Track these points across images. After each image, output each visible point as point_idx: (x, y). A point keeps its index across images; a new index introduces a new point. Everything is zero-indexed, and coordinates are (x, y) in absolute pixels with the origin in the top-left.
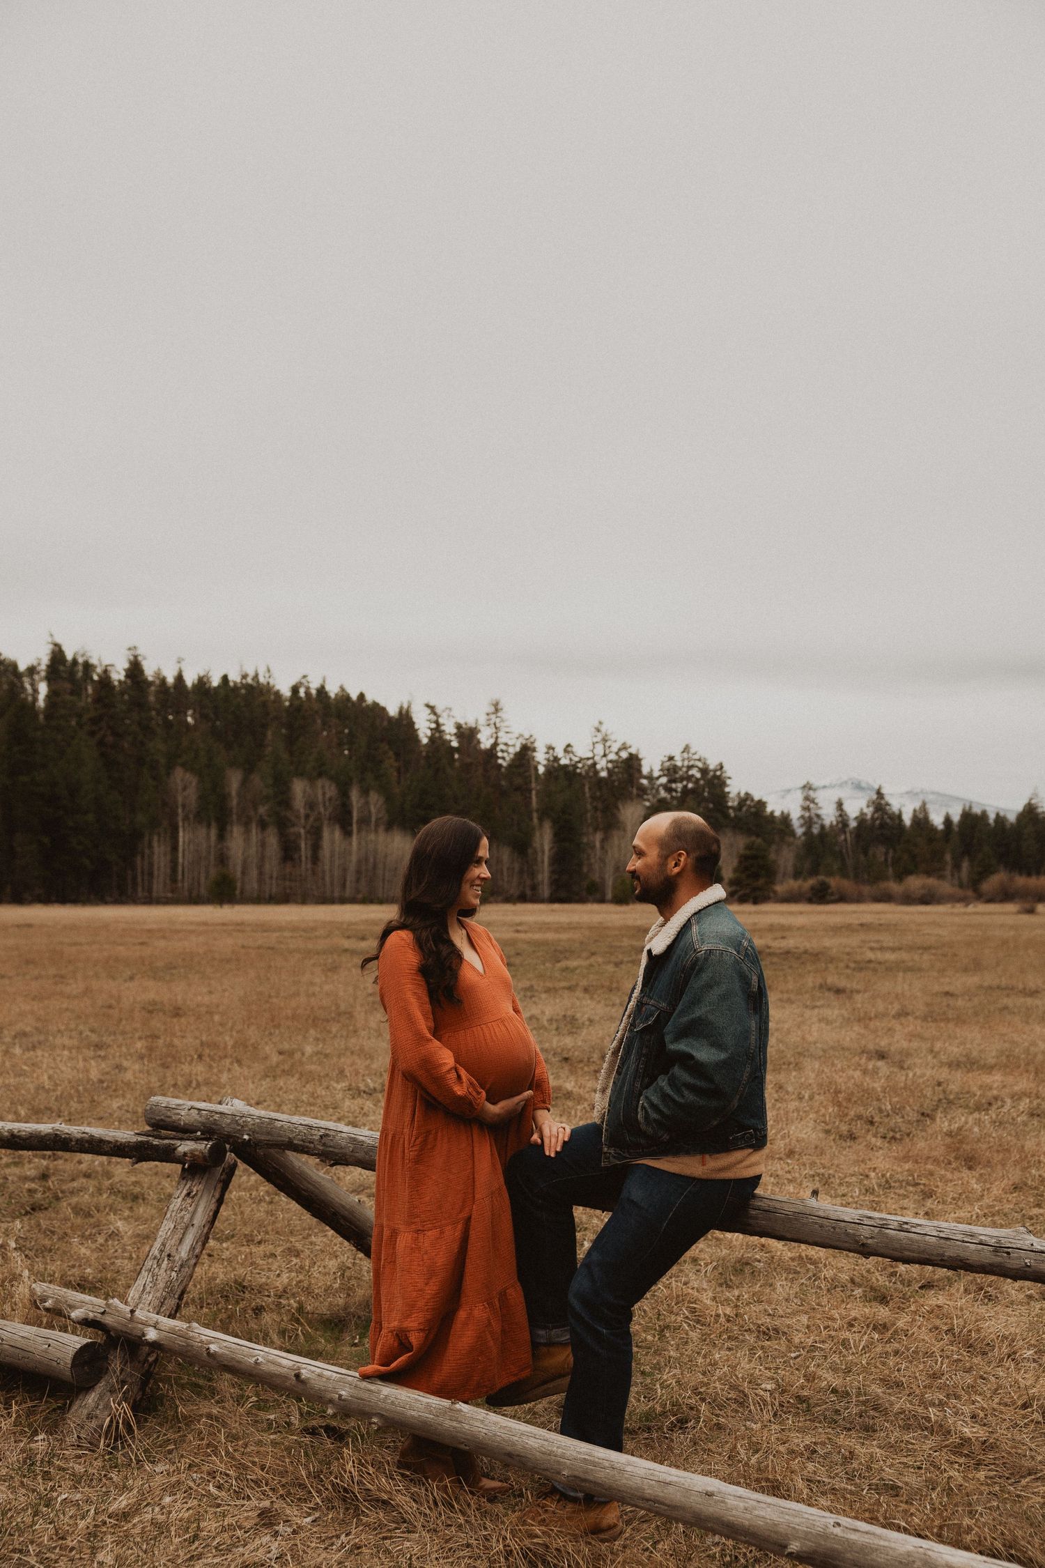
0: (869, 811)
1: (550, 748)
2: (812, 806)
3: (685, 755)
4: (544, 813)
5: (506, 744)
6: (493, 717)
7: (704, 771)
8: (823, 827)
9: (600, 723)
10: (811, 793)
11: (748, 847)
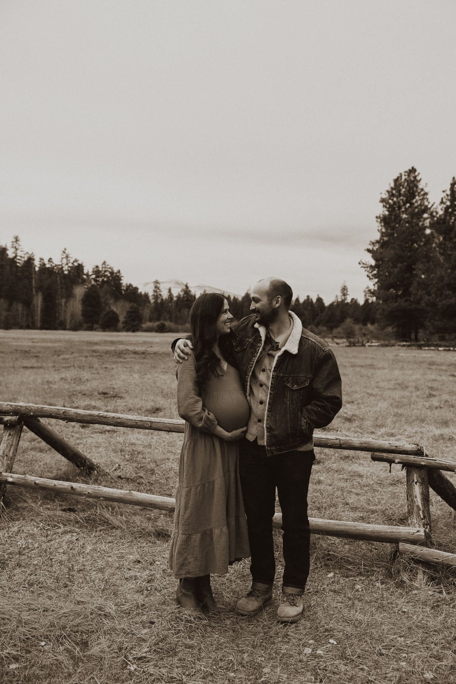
0: (182, 294)
1: (42, 259)
2: (158, 290)
3: (104, 266)
4: (39, 289)
5: (21, 257)
6: (15, 243)
7: (112, 273)
8: (162, 299)
9: (65, 249)
10: (158, 285)
11: (131, 308)
